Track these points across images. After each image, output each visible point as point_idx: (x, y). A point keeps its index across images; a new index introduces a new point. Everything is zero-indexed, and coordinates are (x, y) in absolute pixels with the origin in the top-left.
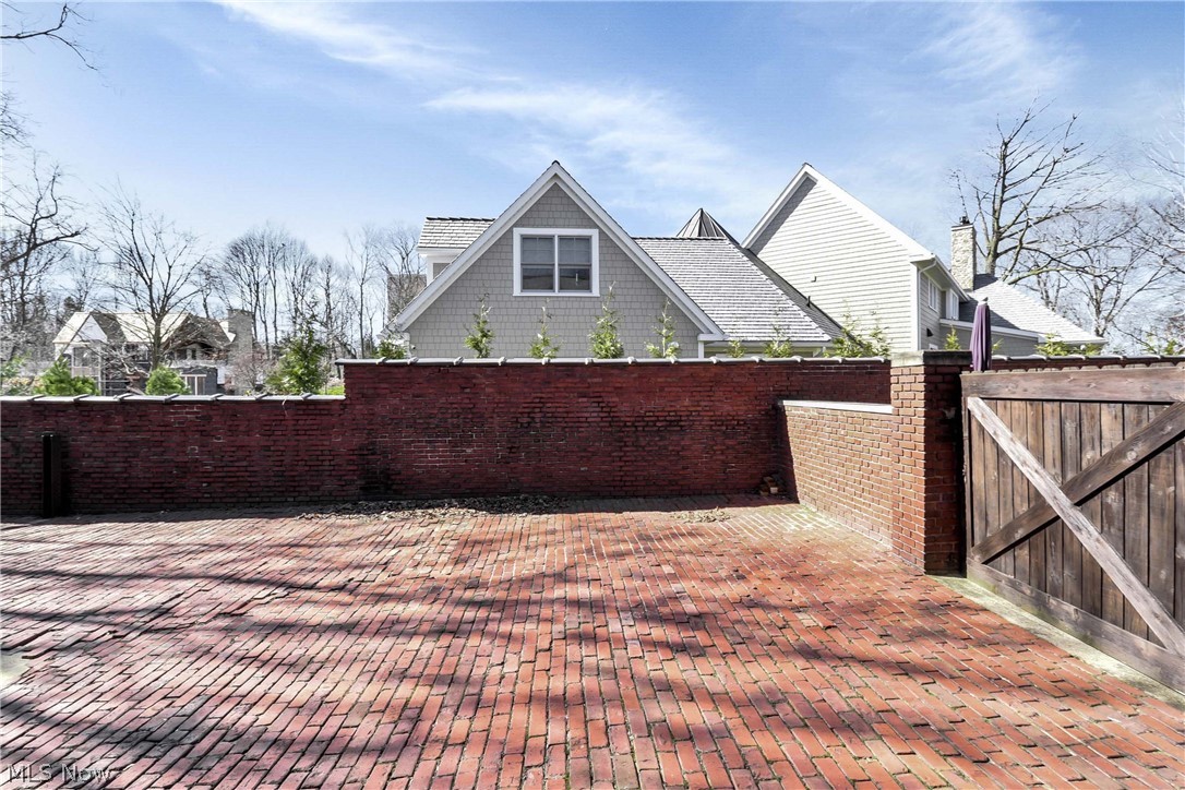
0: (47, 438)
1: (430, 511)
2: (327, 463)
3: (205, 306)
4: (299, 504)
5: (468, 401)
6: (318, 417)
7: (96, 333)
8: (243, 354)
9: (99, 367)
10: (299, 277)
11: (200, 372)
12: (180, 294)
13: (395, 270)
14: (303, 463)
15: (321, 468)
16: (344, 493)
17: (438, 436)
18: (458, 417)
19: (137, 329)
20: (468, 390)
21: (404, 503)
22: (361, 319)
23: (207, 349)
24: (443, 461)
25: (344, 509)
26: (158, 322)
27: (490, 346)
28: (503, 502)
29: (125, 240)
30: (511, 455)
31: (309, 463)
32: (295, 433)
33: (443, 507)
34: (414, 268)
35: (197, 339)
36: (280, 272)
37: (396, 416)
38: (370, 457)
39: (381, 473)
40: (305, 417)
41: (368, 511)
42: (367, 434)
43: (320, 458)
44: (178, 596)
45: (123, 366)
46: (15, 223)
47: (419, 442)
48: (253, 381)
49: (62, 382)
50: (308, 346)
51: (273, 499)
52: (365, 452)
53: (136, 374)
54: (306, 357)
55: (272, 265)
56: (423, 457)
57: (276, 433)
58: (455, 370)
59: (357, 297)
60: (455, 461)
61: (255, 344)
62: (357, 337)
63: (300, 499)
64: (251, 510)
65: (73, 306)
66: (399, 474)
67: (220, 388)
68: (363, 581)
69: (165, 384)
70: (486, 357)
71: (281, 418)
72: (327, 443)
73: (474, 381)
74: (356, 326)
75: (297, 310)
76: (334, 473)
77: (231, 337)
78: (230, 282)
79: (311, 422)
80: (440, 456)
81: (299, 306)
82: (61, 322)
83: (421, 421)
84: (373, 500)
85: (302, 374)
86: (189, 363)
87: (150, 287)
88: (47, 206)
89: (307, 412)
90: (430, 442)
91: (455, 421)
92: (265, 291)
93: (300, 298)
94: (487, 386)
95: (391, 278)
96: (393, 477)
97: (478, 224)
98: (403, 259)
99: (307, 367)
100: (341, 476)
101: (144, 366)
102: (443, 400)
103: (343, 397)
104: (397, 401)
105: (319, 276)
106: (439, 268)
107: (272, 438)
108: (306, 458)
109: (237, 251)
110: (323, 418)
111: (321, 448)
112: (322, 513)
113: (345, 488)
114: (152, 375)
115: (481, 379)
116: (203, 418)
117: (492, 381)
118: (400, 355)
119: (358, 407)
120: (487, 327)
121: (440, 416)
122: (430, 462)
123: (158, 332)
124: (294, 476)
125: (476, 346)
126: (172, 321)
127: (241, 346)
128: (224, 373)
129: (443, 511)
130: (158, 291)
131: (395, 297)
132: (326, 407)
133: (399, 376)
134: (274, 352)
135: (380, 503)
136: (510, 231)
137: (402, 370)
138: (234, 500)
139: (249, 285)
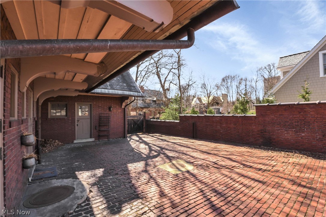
0: (193, 123)
1: (287, 153)
2: (251, 134)
3: (217, 94)
4: (243, 144)
5: (302, 117)
6: (248, 121)
7: (198, 102)
8: (225, 105)
9: (198, 109)
10: (238, 83)
11: (216, 109)
12: (212, 92)
13: (266, 77)
14: (244, 133)
15: (249, 135)
16: (256, 143)
17: (289, 128)
18: (298, 122)
19: (205, 101)
20: (302, 113)
21: (277, 149)
22: (256, 93)
23: (218, 104)
24: (291, 137)
25: (257, 147)
26: (209, 98)
27: (309, 97)
28: (320, 155)
29: (203, 82)
30: (324, 138)
31: (246, 133)
32: (242, 124)
33: (292, 152)
34: (273, 75)
35: (216, 102)
36: (233, 83)
37: (272, 121)
38: (264, 133)
39: (268, 138)
40: (245, 121)
41: (265, 149)
42: (263, 126)
43: (249, 132)
44: (218, 161)
45: (202, 108)
46: (186, 82)
47: (282, 130)
48: (228, 111)
49: (194, 112)
50: (244, 101)
51: (237, 141)
52: (263, 132)
53: (205, 110)
54: (244, 104)
55: (231, 82)
56: (283, 135)
57: (237, 124)
58: (296, 106)
59: (255, 87)
60: (297, 138)
61: (228, 102)
62: (255, 98)
63: (243, 142)
64: (231, 143)
65: (194, 97)
66: (275, 139)
67: (220, 113)
68: (265, 170)
69: (211, 112)
70: (308, 101)
71: (238, 120)
72: (251, 128)
73: (305, 110)
74: (254, 95)
75: (238, 92)
76: (253, 136)
77: (223, 100)
78: (222, 88)
79: (246, 122)
80: (290, 135)
81: (238, 91)
82: (192, 100)
83: (283, 123)
84: (265, 146)
85: (243, 109)
86: (214, 107)
87: (207, 91)
88: (191, 78)
89: (245, 119)
90: (286, 130)
91: (297, 124)
92: (230, 88)
93: (238, 89)
94: (311, 111)
95: (265, 79)
96: (272, 140)
97: (301, 55)
98: (269, 73)
99: (244, 107)
100: (255, 138)
101: (206, 108)
102: (291, 116)
103: (255, 115)
104: (273, 116)
105: (243, 83)
106: (285, 73)
107: (236, 125)
108: (245, 131)
109: (223, 80)
110: (250, 121)
111: (249, 129)
112: (250, 147)
113: (256, 141)
114: (208, 110)
115: (308, 109)
116: (220, 120)
117: (314, 109)
118: (272, 102)
119: (260, 118)
120: (308, 90)
121: (290, 122)
122: (286, 137)
123: (209, 101)
124: (242, 136)
125: (304, 97)
126: (211, 98)
127: (225, 103)
128: (221, 109)
129: (292, 154)
130: (209, 92)
131: (267, 85)
132: (251, 118)
133: (274, 109)
134: (232, 104)
135: (268, 147)
136: (318, 53)
137: (275, 107)
138: (227, 140)
139: (226, 88)
